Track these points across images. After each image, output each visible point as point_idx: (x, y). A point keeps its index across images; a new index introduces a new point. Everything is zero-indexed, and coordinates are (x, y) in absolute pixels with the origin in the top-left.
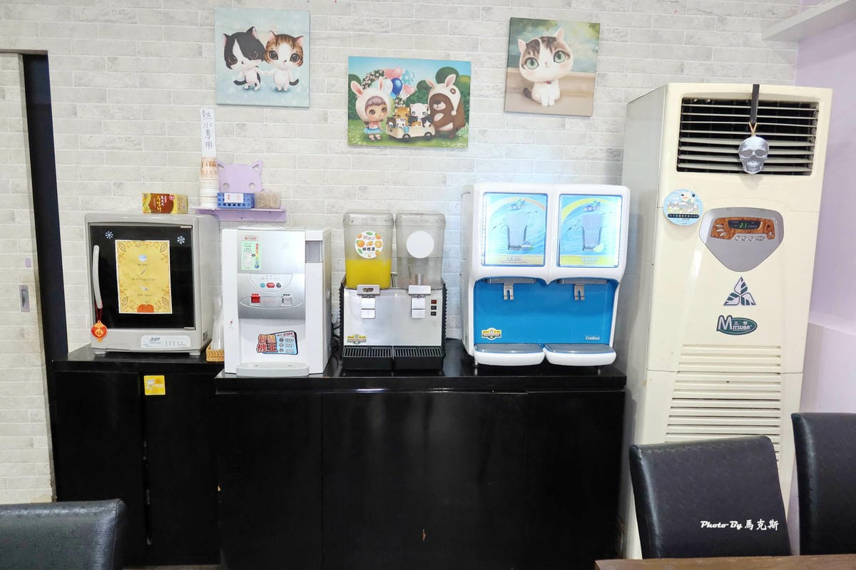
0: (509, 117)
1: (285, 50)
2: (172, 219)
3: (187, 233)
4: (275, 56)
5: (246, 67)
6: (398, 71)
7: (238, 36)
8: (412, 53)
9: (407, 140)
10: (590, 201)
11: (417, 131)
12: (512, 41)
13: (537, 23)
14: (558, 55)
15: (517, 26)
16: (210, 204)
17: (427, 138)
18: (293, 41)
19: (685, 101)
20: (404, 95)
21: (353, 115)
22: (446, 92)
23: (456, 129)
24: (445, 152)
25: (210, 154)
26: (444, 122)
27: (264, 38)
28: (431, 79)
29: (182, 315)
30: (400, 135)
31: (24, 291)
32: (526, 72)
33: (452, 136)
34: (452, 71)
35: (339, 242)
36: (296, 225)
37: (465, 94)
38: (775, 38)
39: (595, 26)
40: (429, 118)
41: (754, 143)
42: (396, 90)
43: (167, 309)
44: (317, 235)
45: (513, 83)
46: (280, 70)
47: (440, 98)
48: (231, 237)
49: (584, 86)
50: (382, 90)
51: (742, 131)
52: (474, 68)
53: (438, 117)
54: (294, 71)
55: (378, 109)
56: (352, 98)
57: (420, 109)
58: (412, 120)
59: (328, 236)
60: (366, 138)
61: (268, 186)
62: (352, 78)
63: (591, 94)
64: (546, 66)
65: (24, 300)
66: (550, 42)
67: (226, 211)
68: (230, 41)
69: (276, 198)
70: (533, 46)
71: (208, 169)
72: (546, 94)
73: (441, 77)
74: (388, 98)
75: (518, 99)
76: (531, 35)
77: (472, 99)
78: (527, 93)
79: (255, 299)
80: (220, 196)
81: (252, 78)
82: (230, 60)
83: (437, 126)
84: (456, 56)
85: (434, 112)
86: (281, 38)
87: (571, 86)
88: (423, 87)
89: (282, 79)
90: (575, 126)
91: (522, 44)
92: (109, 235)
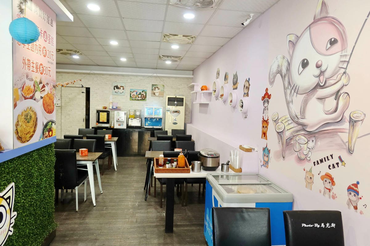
0: (152, 97)
1: (122, 88)
2: (106, 110)
3: (109, 112)
4: (120, 89)
5: (116, 90)
6: (137, 91)
7: (116, 86)
8: (139, 88)
9: (138, 100)
10: (158, 109)
11: (139, 99)
12: (152, 87)
13: (155, 85)
14: (158, 89)
15: (153, 85)
16: (111, 108)
17: (141, 100)
18: (123, 87)
19: (168, 98)
20: (138, 94)
21: (131, 97)
22: (143, 94)
23: (145, 98)
24: (143, 101)
25: (111, 101)
26: (143, 97)
27: (119, 86)
28: (141, 92)
29: (108, 122)
30: (137, 99)
31: (84, 119)
32: (154, 91)
33: (144, 99)
34: (144, 91)
35: (128, 113)
36: (122, 111)
37: (146, 94)
38: (188, 87)
39: (163, 86)
40: (141, 97)
41: (176, 103)
42: (137, 93)
43: (106, 121)
44: (126, 112)
45: (152, 93)
46: (121, 90)
47: (142, 94)
48: (116, 112)
49: (162, 93)
50: (135, 93)
51: (174, 101)
52: (147, 90)
53: (142, 97)
54: (123, 91)
55: (134, 96)
56: (131, 94)
57: (140, 96)
58: (139, 97)
59: (127, 112)
60: (132, 99)
61: (119, 106)
62: (131, 92)
63: (163, 94)
64: (157, 90)
65: (84, 121)
66: (157, 87)
67: (114, 109)
68: (114, 87)
69: (120, 107)
70: (155, 88)
71: (111, 103)
72: (157, 94)
73: (143, 92)
74: (135, 94)
75: (153, 94)
76: (155, 86)
77: (147, 95)
78: (154, 94)
79: (118, 119)
80: (113, 107)
81: (117, 91)
82: (114, 89)
83: (142, 98)
84: (145, 89)
85: (142, 96)
86: (121, 86)
87: (160, 93)
88: (140, 93)
89: (121, 92)
90: (161, 98)
91: (154, 88)
92: (99, 112)
